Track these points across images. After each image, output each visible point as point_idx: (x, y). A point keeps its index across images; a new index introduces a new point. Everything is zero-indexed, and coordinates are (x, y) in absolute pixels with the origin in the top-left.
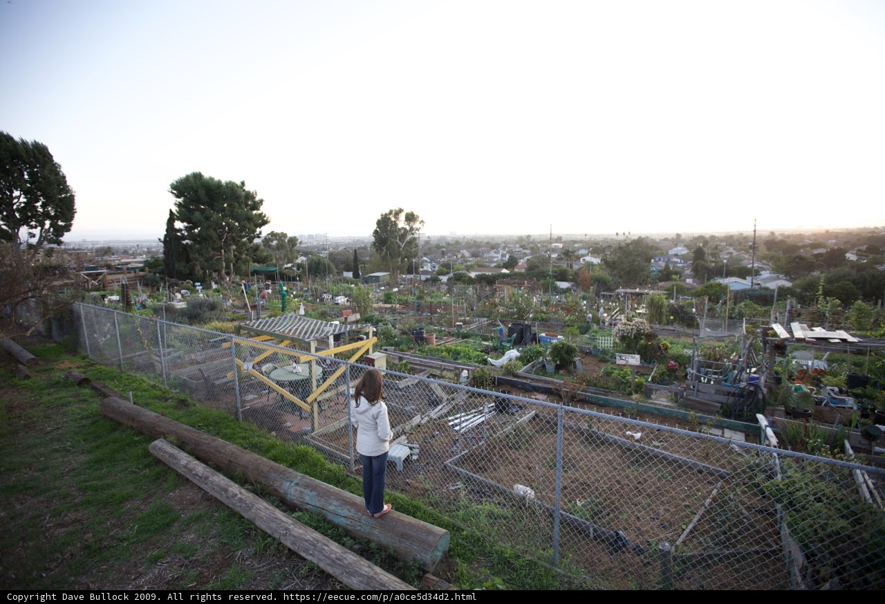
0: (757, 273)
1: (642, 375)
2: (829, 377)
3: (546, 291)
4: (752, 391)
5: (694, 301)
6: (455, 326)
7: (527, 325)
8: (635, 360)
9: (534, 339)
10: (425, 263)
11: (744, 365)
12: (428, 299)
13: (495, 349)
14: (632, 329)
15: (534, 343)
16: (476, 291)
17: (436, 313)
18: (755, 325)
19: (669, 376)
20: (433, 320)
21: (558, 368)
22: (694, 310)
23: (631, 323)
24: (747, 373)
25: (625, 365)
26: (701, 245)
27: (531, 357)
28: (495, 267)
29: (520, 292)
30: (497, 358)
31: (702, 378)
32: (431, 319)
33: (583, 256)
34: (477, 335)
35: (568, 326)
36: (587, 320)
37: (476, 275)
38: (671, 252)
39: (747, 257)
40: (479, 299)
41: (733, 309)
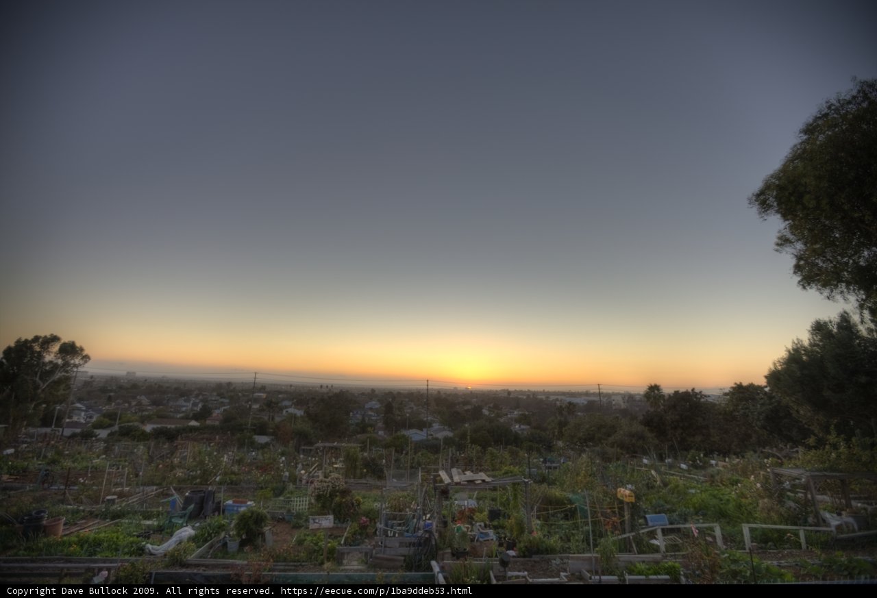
0: (430, 426)
1: (336, 537)
2: (478, 514)
3: (241, 445)
4: (427, 538)
5: (384, 452)
6: (103, 502)
7: (211, 491)
8: (327, 521)
9: (218, 509)
10: (76, 411)
11: (421, 513)
12: (68, 463)
13: (160, 530)
14: (328, 486)
15: (216, 513)
16: (149, 448)
17: (75, 484)
18: (428, 472)
19: (361, 534)
20: (68, 495)
21: (243, 544)
22: (384, 461)
23: (327, 480)
24: (423, 521)
25: (318, 529)
26: (390, 400)
27: (210, 535)
28: (182, 418)
29: (209, 449)
30: (162, 542)
31: (389, 532)
32: (64, 494)
33: (286, 407)
34: (135, 513)
35: (262, 488)
36: (284, 479)
37: (153, 429)
38: (367, 406)
39: (423, 411)
40: (151, 460)
41: (414, 458)
